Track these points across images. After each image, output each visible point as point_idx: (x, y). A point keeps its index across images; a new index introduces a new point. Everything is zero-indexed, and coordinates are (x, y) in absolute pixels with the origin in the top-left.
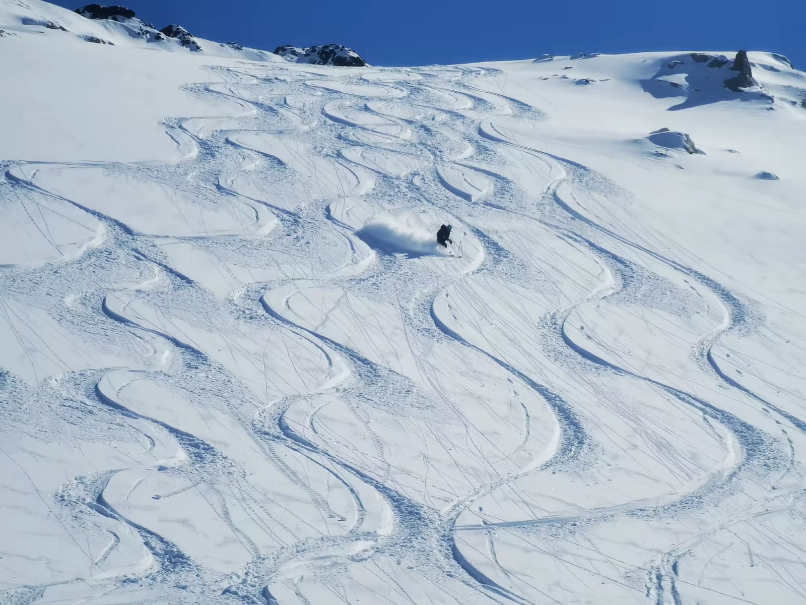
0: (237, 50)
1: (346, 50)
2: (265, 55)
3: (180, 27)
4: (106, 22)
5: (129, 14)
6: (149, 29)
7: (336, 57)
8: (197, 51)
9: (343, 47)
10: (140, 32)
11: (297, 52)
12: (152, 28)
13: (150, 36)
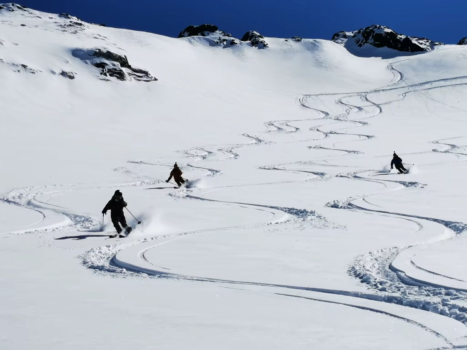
0: (297, 42)
1: (382, 28)
2: (318, 42)
3: (255, 32)
4: (192, 38)
5: (213, 29)
6: (226, 38)
7: (374, 34)
8: (263, 48)
9: (380, 26)
10: (218, 41)
11: (347, 35)
12: (229, 36)
13: (226, 43)
